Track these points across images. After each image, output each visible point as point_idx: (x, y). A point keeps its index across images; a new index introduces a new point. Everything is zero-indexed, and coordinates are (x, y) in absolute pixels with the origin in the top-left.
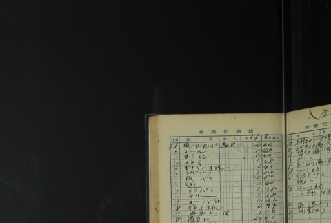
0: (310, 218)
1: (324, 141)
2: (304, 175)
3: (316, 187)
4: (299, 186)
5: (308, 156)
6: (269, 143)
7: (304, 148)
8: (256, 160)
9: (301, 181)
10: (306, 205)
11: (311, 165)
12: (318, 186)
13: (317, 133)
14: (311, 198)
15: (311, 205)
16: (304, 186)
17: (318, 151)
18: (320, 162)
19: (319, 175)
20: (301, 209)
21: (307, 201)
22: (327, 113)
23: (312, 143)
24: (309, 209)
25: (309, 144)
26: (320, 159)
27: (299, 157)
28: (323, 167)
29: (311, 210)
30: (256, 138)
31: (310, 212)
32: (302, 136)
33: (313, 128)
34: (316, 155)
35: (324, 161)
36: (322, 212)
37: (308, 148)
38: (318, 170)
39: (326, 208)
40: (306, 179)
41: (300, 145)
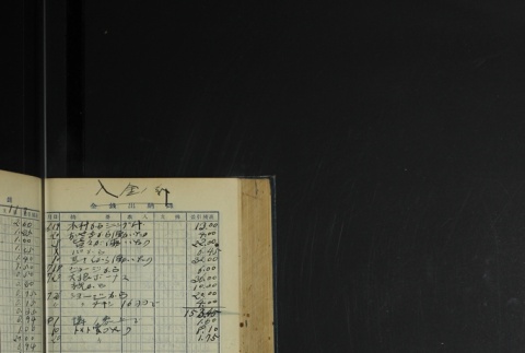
0: (99, 341)
1: (129, 230)
2: (86, 276)
3: (112, 296)
4: (76, 292)
5: (95, 250)
6: (28, 221)
7: (87, 236)
8: (15, 246)
9: (81, 285)
10: (90, 322)
11: (101, 262)
12: (117, 293)
13: (115, 217)
14: (102, 312)
15: (100, 322)
16: (87, 293)
17: (116, 243)
18: (121, 259)
19: (119, 278)
20: (79, 327)
21: (93, 315)
22: (135, 190)
23: (104, 231)
24: (97, 328)
25: (97, 231)
26: (121, 256)
27: (75, 249)
28: (126, 268)
29: (101, 329)
30: (15, 213)
31: (98, 331)
32: (82, 217)
33: (108, 209)
34: (114, 248)
35: (128, 258)
36: (124, 332)
37: (95, 236)
38: (115, 270)
39: (133, 328)
40: (91, 282)
41: (77, 231)
